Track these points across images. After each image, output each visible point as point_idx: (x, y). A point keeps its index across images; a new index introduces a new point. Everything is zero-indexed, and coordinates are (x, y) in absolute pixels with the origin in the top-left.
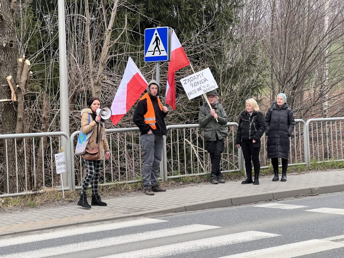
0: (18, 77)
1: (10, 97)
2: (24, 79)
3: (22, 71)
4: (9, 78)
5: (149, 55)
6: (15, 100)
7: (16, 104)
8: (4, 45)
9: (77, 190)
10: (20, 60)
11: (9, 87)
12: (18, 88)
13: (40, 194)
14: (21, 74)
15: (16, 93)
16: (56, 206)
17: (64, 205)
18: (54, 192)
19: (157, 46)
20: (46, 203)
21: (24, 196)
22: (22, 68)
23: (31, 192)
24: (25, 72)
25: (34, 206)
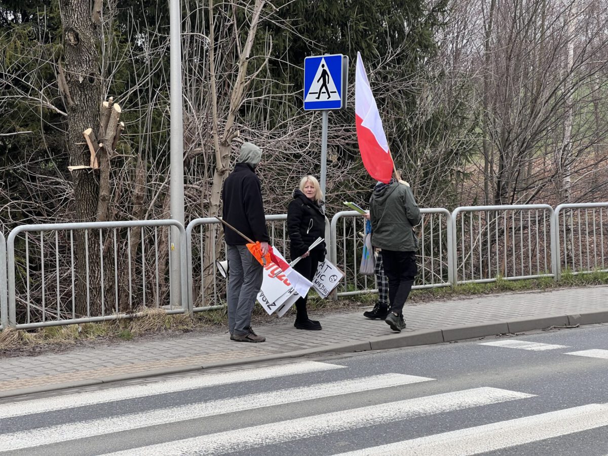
0: (102, 130)
1: (88, 163)
2: (110, 133)
3: (108, 122)
4: (88, 132)
5: (310, 98)
6: (96, 167)
7: (98, 173)
8: (81, 80)
9: (196, 312)
10: (106, 104)
11: (87, 147)
12: (102, 148)
13: (138, 318)
14: (106, 127)
15: (98, 157)
16: (163, 338)
17: (176, 336)
18: (159, 315)
19: (324, 85)
20: (149, 333)
21: (114, 321)
22: (109, 116)
23: (124, 315)
24: (112, 123)
25: (128, 338)
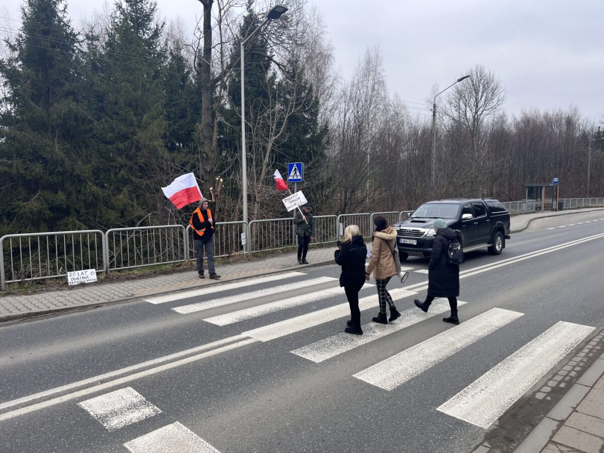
0: (216, 188)
1: (211, 199)
2: (219, 189)
3: (218, 185)
4: (211, 188)
5: (290, 178)
6: (214, 201)
7: (215, 203)
8: (208, 170)
9: (252, 253)
10: (217, 179)
11: (211, 194)
12: (216, 195)
13: (232, 256)
14: (218, 187)
15: (215, 197)
16: (241, 263)
17: (245, 262)
18: (240, 255)
19: (295, 173)
20: (236, 262)
21: (224, 257)
22: (218, 183)
23: (227, 255)
24: (220, 186)
25: (229, 263)
